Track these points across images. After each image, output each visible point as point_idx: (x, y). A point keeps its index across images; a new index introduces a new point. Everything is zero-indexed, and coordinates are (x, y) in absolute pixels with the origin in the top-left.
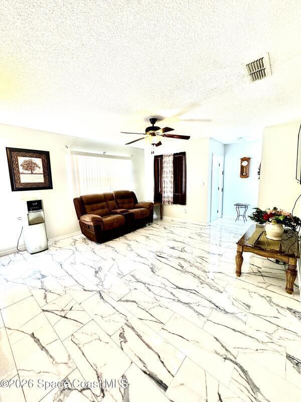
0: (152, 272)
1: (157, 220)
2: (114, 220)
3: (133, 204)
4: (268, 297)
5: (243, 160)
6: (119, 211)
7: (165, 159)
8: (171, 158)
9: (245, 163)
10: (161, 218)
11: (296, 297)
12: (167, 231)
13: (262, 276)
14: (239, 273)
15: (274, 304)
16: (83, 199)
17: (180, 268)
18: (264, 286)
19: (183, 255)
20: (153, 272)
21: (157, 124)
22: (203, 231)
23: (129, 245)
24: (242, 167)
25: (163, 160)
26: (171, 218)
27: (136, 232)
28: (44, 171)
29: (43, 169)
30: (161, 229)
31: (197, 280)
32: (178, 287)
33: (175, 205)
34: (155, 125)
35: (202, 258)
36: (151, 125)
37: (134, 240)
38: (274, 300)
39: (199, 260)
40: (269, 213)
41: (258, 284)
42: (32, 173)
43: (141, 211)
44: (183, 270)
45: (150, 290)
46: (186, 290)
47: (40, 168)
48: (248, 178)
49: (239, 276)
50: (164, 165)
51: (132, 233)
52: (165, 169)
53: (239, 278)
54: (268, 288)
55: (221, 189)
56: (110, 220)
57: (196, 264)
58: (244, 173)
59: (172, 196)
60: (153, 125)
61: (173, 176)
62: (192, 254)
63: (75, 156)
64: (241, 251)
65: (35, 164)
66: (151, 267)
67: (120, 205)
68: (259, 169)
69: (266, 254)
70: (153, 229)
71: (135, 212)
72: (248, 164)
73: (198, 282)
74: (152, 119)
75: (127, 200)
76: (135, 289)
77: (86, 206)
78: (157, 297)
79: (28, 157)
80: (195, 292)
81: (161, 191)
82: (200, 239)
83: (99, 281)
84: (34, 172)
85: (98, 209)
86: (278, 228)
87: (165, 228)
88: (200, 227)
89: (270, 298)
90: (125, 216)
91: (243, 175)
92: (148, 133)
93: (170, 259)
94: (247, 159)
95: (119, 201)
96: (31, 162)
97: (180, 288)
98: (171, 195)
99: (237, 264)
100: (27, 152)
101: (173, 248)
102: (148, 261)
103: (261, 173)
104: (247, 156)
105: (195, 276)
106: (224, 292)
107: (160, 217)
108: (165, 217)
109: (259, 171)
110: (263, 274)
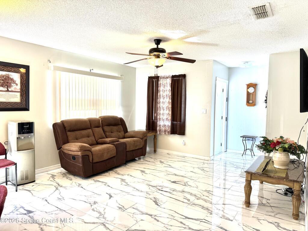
0: (156, 205)
1: (149, 153)
2: (104, 150)
3: (123, 133)
4: (276, 223)
5: (249, 86)
6: (108, 140)
7: (161, 82)
8: (169, 81)
9: (251, 90)
10: (155, 151)
11: (302, 223)
12: (164, 165)
13: (271, 206)
14: (248, 203)
15: (282, 228)
16: (65, 124)
17: (186, 201)
18: (273, 214)
19: (187, 189)
20: (158, 205)
21: (161, 46)
22: (206, 165)
23: (123, 180)
24: (248, 94)
25: (159, 83)
26: (166, 151)
27: (127, 166)
28: (21, 89)
29: (21, 86)
30: (156, 163)
31: (206, 211)
32: (186, 218)
33: (172, 135)
34: (160, 46)
35: (208, 192)
36: (155, 46)
37: (128, 175)
38: (281, 225)
39: (206, 194)
40: (275, 141)
41: (267, 213)
42: (8, 91)
43: (134, 141)
44: (189, 203)
45: (158, 221)
46: (195, 219)
47: (17, 84)
48: (255, 107)
49: (249, 207)
50: (161, 88)
51: (123, 167)
52: (161, 93)
53: (248, 208)
54: (276, 216)
55: (224, 119)
56: (100, 150)
57: (203, 197)
58: (251, 100)
59: (170, 124)
60: (157, 46)
61: (170, 101)
62: (197, 187)
63: (58, 73)
64: (250, 180)
65: (12, 79)
66: (154, 200)
67: (107, 134)
68: (266, 97)
69: (274, 181)
70: (147, 162)
71: (128, 142)
72: (255, 92)
73: (207, 213)
74: (157, 40)
75: (115, 128)
76: (142, 220)
77: (69, 133)
78: (166, 226)
79: (6, 71)
80: (205, 221)
81: (156, 119)
82: (204, 174)
83: (99, 214)
84: (10, 90)
85: (83, 137)
86: (285, 157)
87: (161, 162)
88: (203, 161)
89: (278, 223)
90: (116, 146)
91: (249, 103)
92: (152, 54)
93: (174, 193)
94: (254, 86)
95: (106, 128)
96: (8, 77)
97: (189, 218)
98: (168, 123)
99: (246, 193)
100: (6, 66)
101: (174, 182)
102: (150, 195)
103: (267, 101)
104: (253, 81)
105: (203, 207)
106: (234, 220)
107: (153, 149)
108: (159, 150)
109: (265, 99)
110: (272, 205)
